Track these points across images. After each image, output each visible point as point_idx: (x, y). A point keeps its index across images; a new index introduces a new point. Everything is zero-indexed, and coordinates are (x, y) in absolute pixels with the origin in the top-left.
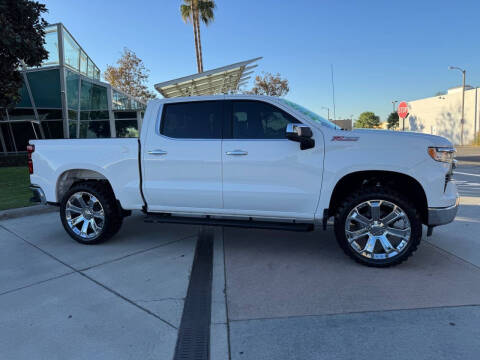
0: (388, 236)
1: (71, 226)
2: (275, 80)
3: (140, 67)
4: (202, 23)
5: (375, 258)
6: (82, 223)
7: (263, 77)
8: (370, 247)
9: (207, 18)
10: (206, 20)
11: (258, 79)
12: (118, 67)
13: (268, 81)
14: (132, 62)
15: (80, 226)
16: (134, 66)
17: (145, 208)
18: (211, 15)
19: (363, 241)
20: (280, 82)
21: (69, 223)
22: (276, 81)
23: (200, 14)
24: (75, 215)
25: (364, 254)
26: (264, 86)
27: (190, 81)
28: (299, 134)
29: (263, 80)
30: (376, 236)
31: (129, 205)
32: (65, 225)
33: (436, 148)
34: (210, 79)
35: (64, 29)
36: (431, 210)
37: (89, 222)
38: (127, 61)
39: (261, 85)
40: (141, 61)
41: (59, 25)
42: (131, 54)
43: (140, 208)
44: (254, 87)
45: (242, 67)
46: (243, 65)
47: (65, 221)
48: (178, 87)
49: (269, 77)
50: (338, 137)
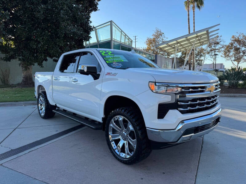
0: (128, 143)
1: (40, 109)
3: (163, 36)
4: (196, 9)
5: (121, 155)
7: (237, 36)
10: (199, 7)
11: (233, 37)
12: (152, 37)
13: (241, 38)
14: (159, 34)
15: (42, 109)
16: (160, 36)
18: (202, 3)
23: (196, 4)
24: (41, 105)
25: (116, 151)
26: (238, 41)
27: (175, 42)
28: (86, 71)
29: (237, 38)
30: (124, 141)
31: (52, 103)
32: (38, 108)
33: (155, 83)
34: (188, 40)
35: (113, 23)
36: (148, 129)
37: (44, 109)
38: (156, 34)
39: (236, 41)
40: (163, 33)
41: (111, 22)
42: (159, 31)
43: (55, 105)
44: (231, 42)
45: (207, 31)
46: (207, 30)
47: (38, 107)
48: (169, 46)
49: (242, 35)
50: (109, 73)
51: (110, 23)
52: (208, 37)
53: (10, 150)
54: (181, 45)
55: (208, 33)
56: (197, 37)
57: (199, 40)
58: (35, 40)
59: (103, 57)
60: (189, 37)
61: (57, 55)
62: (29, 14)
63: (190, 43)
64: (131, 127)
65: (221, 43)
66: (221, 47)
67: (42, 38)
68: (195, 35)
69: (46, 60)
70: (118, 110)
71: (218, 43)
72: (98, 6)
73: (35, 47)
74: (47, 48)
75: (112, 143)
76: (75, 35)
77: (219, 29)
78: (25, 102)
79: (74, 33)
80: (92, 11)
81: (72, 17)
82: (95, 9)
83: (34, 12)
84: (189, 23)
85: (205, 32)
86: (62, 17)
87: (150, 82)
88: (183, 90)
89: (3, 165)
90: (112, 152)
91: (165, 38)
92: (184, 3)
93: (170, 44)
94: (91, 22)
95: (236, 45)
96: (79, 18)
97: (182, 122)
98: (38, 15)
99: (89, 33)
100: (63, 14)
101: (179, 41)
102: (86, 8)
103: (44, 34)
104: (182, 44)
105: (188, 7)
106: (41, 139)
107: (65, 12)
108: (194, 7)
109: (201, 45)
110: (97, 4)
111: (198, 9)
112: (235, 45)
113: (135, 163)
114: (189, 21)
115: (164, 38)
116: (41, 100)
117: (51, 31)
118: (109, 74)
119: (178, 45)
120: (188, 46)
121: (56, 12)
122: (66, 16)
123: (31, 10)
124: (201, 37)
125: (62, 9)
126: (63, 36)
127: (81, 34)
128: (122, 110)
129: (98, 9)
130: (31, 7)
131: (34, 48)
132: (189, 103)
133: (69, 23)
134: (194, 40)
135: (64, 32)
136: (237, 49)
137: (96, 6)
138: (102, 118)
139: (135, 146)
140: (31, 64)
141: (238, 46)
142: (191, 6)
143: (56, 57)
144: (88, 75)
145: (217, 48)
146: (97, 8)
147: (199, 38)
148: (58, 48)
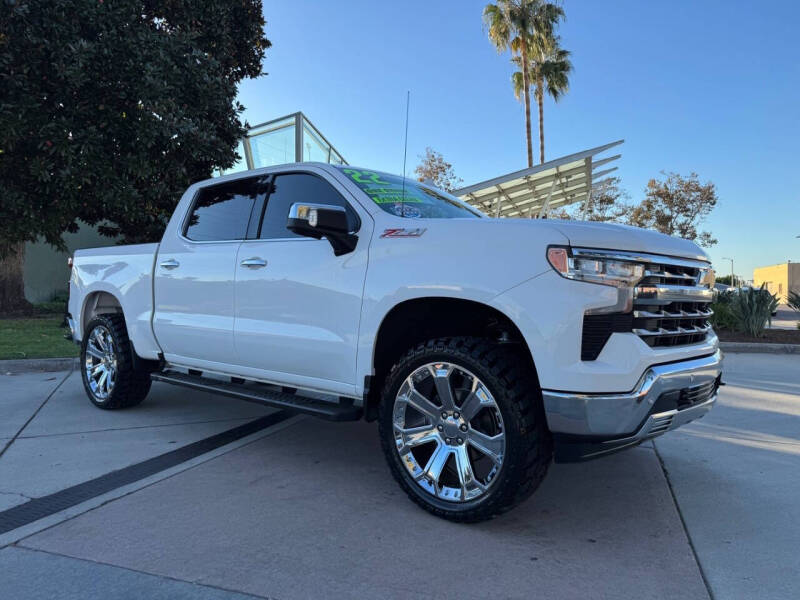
0: (470, 449)
1: (89, 377)
2: (688, 185)
3: (448, 175)
4: (547, 97)
5: (442, 495)
6: (101, 373)
7: (662, 180)
8: (434, 469)
9: (556, 87)
10: (555, 93)
11: (652, 184)
12: (415, 177)
13: (673, 188)
14: (436, 168)
15: (97, 377)
16: (441, 175)
17: (161, 355)
18: (563, 81)
19: (424, 453)
20: (698, 190)
21: (89, 372)
22: (688, 188)
23: (545, 83)
24: (96, 361)
25: (424, 483)
26: (666, 196)
27: (494, 189)
28: (313, 222)
29: (662, 186)
30: (450, 446)
31: (145, 350)
32: (84, 375)
33: (569, 248)
34: (531, 184)
35: (304, 121)
36: (547, 396)
37: (107, 374)
38: (429, 168)
39: (659, 194)
40: (449, 166)
41: (298, 115)
42: (436, 157)
43: (157, 357)
44: (646, 198)
45: (588, 160)
46: (588, 156)
47: (84, 370)
48: (476, 201)
49: (675, 180)
50: (394, 231)
51: (293, 120)
52: (589, 177)
53: (26, 500)
54: (510, 201)
55: (589, 166)
56: (558, 176)
57: (562, 186)
58: (51, 153)
59: (361, 186)
60: (534, 177)
61: (126, 208)
62: (34, 67)
63: (536, 194)
64: (484, 397)
65: (620, 200)
66: (620, 211)
67: (75, 146)
68: (552, 171)
69: (74, 228)
70: (431, 343)
71: (610, 201)
72: (261, 62)
73: (47, 176)
74: (90, 182)
75: (404, 458)
76: (193, 146)
77: (619, 156)
78: (13, 361)
79: (189, 137)
80: (241, 75)
81: (184, 88)
82: (255, 72)
83: (54, 60)
84: (529, 137)
85: (581, 163)
86: (150, 85)
87: (550, 246)
88: (648, 273)
89: (22, 543)
90: (407, 490)
91: (456, 181)
92: (511, 78)
93: (479, 193)
94: (242, 108)
95: (661, 206)
96: (205, 91)
97: (650, 370)
98: (68, 73)
99: (233, 143)
100: (154, 77)
101: (505, 185)
102: (227, 64)
103: (85, 137)
104: (512, 196)
105: (527, 90)
106: (127, 464)
107: (161, 69)
108: (539, 92)
109: (567, 202)
110: (262, 55)
111: (553, 97)
112: (658, 208)
113: (499, 513)
114: (529, 132)
115: (451, 181)
116: (97, 344)
117: (107, 127)
118: (391, 233)
119: (503, 198)
120: (529, 205)
121: (127, 68)
122: (165, 84)
123: (44, 54)
124: (570, 177)
125: (148, 59)
126: (149, 146)
127: (212, 143)
128: (447, 343)
129: (263, 70)
130: (44, 43)
131: (42, 181)
132: (663, 314)
133: (174, 106)
134: (550, 184)
135: (156, 134)
136: (664, 221)
137: (257, 63)
138: (367, 377)
139: (499, 458)
140: (25, 237)
141: (667, 212)
142: (533, 87)
143: (111, 220)
144: (319, 238)
145: (608, 214)
146: (261, 67)
147: (564, 180)
148: (131, 186)
